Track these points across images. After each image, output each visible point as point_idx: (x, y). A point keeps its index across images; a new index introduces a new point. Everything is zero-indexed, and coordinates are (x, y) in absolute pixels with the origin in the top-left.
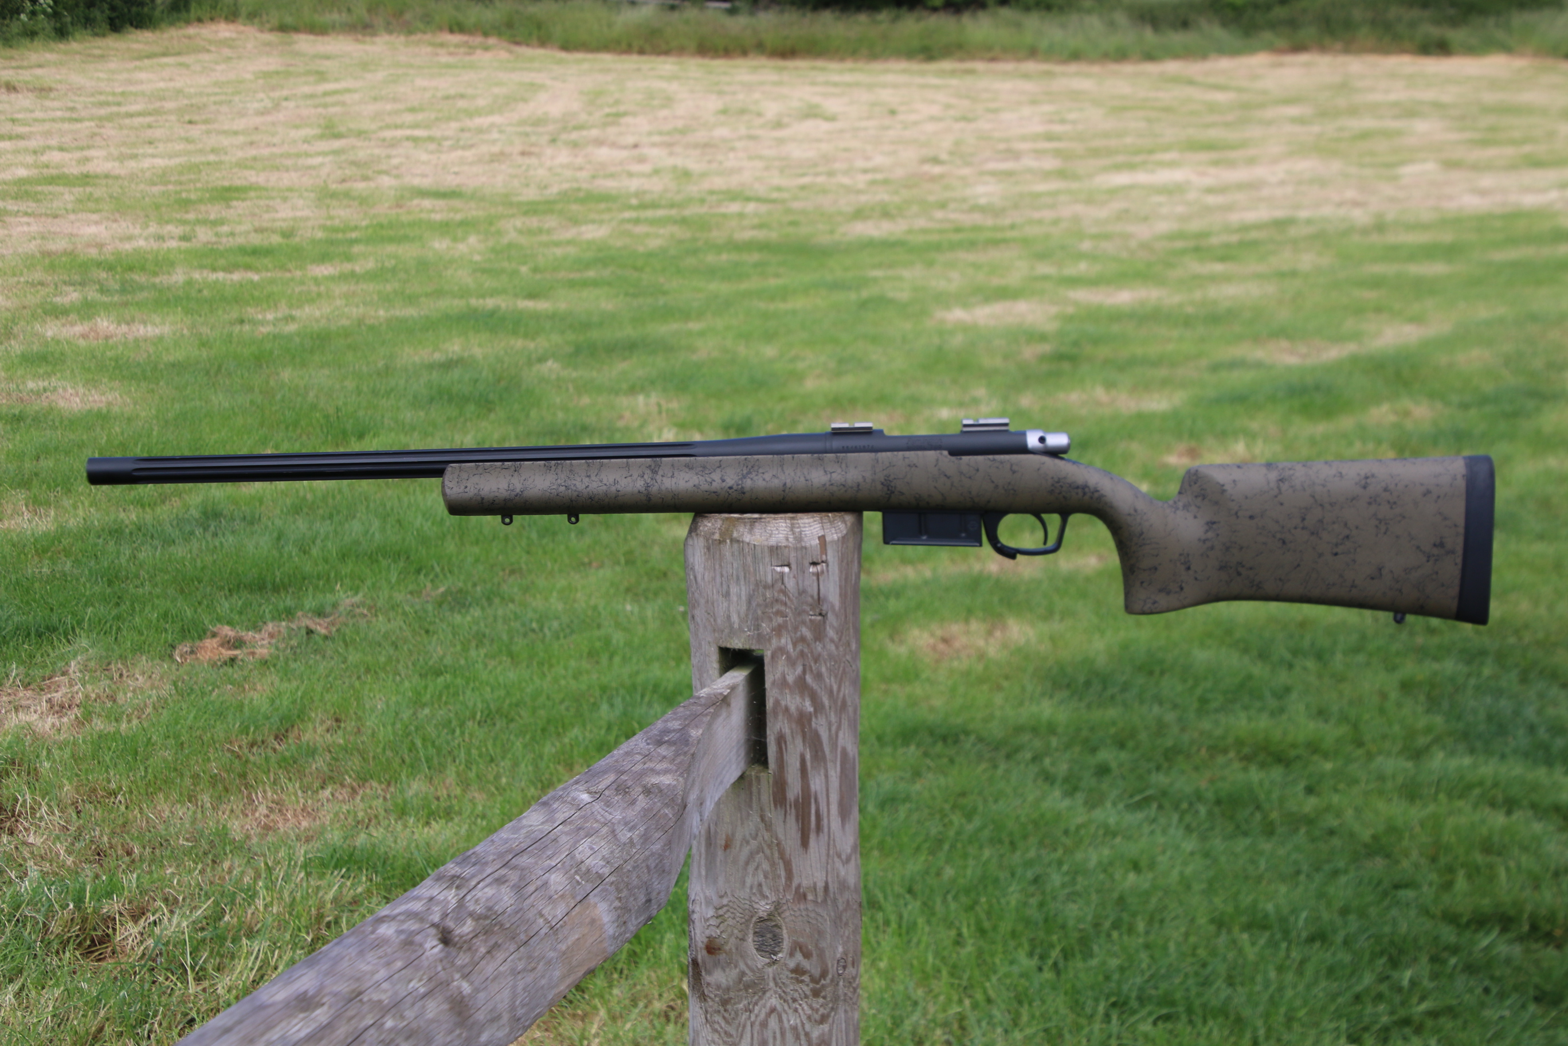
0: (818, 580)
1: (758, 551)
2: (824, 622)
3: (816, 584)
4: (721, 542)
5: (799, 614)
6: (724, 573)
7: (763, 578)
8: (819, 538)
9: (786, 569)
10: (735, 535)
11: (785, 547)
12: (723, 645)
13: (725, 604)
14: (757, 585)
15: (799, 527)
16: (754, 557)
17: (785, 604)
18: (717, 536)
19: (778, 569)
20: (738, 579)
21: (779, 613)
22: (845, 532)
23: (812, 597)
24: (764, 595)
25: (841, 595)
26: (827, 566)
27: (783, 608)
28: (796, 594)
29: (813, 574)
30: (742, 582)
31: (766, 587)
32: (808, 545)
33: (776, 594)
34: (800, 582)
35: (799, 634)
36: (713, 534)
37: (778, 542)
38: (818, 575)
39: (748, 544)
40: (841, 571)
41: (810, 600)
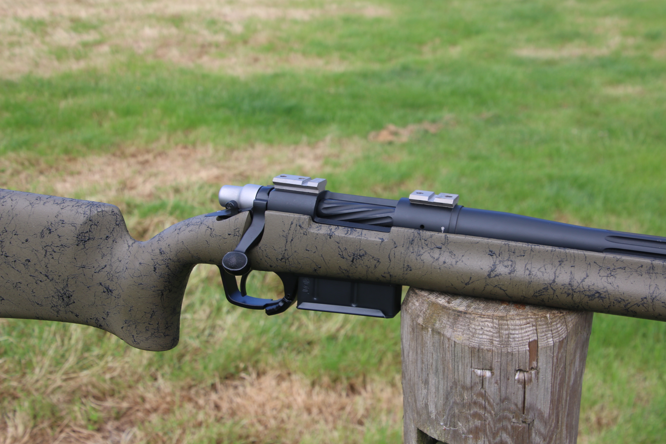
0: (524, 388)
1: (458, 349)
2: (529, 429)
3: (521, 393)
4: (424, 328)
5: (500, 420)
6: (425, 360)
7: (461, 378)
8: (530, 344)
9: (488, 374)
10: (437, 325)
11: (488, 350)
12: (421, 429)
13: (425, 391)
14: (455, 383)
15: (508, 329)
16: (454, 355)
17: (485, 408)
18: (420, 321)
19: (479, 372)
20: (437, 371)
21: (476, 415)
22: (564, 336)
23: (516, 405)
24: (461, 395)
25: (552, 401)
26: (537, 373)
27: (482, 412)
28: (498, 400)
29: (519, 381)
30: (441, 376)
31: (464, 387)
32: (515, 351)
33: (475, 397)
34: (503, 389)
35: (498, 439)
36: (418, 316)
37: (480, 344)
38: (524, 383)
39: (449, 339)
40: (554, 377)
41: (513, 407)
